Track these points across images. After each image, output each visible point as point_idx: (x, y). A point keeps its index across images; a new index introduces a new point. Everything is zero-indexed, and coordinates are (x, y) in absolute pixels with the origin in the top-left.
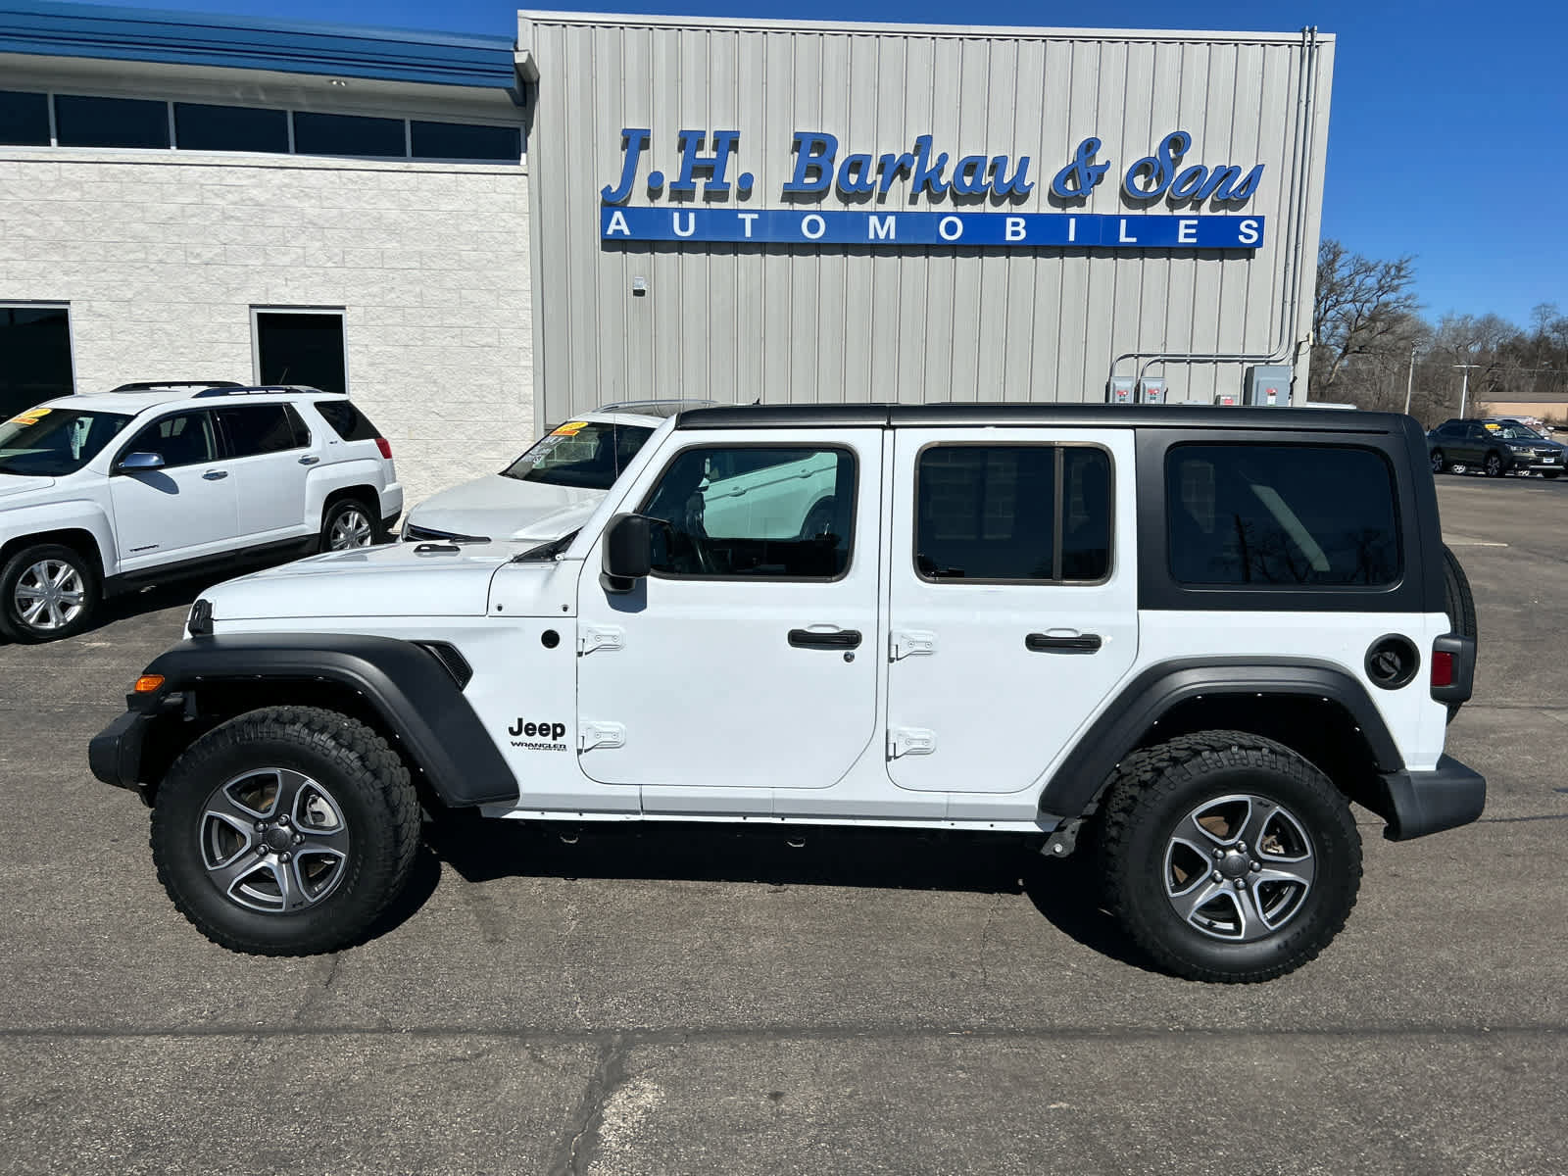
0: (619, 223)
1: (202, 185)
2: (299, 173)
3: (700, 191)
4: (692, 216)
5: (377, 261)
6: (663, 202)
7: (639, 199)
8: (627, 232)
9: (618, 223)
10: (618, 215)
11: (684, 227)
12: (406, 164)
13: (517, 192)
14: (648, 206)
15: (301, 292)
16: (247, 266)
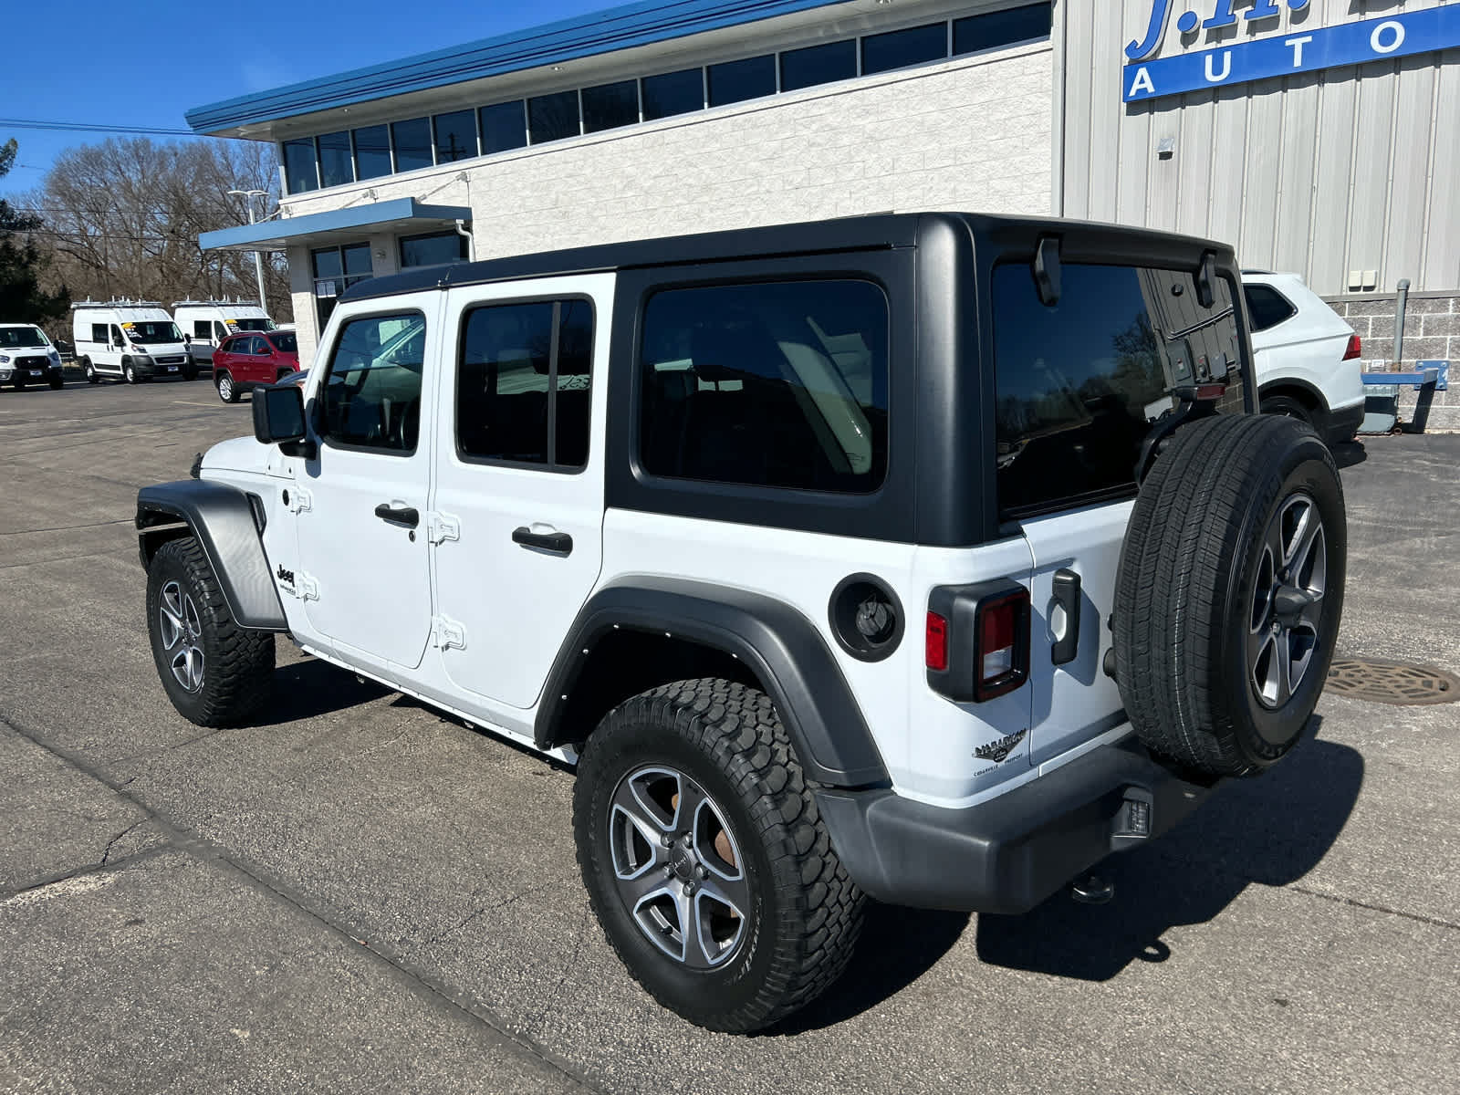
0: (1144, 81)
1: (795, 120)
2: (863, 94)
3: (1243, 25)
4: (1227, 56)
5: (919, 164)
6: (1199, 45)
7: (1172, 47)
8: (1151, 89)
9: (1142, 81)
10: (1143, 72)
11: (1217, 70)
12: (944, 65)
13: (1044, 69)
14: (1181, 53)
15: (860, 203)
16: (822, 185)
